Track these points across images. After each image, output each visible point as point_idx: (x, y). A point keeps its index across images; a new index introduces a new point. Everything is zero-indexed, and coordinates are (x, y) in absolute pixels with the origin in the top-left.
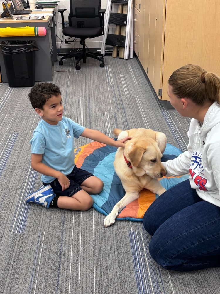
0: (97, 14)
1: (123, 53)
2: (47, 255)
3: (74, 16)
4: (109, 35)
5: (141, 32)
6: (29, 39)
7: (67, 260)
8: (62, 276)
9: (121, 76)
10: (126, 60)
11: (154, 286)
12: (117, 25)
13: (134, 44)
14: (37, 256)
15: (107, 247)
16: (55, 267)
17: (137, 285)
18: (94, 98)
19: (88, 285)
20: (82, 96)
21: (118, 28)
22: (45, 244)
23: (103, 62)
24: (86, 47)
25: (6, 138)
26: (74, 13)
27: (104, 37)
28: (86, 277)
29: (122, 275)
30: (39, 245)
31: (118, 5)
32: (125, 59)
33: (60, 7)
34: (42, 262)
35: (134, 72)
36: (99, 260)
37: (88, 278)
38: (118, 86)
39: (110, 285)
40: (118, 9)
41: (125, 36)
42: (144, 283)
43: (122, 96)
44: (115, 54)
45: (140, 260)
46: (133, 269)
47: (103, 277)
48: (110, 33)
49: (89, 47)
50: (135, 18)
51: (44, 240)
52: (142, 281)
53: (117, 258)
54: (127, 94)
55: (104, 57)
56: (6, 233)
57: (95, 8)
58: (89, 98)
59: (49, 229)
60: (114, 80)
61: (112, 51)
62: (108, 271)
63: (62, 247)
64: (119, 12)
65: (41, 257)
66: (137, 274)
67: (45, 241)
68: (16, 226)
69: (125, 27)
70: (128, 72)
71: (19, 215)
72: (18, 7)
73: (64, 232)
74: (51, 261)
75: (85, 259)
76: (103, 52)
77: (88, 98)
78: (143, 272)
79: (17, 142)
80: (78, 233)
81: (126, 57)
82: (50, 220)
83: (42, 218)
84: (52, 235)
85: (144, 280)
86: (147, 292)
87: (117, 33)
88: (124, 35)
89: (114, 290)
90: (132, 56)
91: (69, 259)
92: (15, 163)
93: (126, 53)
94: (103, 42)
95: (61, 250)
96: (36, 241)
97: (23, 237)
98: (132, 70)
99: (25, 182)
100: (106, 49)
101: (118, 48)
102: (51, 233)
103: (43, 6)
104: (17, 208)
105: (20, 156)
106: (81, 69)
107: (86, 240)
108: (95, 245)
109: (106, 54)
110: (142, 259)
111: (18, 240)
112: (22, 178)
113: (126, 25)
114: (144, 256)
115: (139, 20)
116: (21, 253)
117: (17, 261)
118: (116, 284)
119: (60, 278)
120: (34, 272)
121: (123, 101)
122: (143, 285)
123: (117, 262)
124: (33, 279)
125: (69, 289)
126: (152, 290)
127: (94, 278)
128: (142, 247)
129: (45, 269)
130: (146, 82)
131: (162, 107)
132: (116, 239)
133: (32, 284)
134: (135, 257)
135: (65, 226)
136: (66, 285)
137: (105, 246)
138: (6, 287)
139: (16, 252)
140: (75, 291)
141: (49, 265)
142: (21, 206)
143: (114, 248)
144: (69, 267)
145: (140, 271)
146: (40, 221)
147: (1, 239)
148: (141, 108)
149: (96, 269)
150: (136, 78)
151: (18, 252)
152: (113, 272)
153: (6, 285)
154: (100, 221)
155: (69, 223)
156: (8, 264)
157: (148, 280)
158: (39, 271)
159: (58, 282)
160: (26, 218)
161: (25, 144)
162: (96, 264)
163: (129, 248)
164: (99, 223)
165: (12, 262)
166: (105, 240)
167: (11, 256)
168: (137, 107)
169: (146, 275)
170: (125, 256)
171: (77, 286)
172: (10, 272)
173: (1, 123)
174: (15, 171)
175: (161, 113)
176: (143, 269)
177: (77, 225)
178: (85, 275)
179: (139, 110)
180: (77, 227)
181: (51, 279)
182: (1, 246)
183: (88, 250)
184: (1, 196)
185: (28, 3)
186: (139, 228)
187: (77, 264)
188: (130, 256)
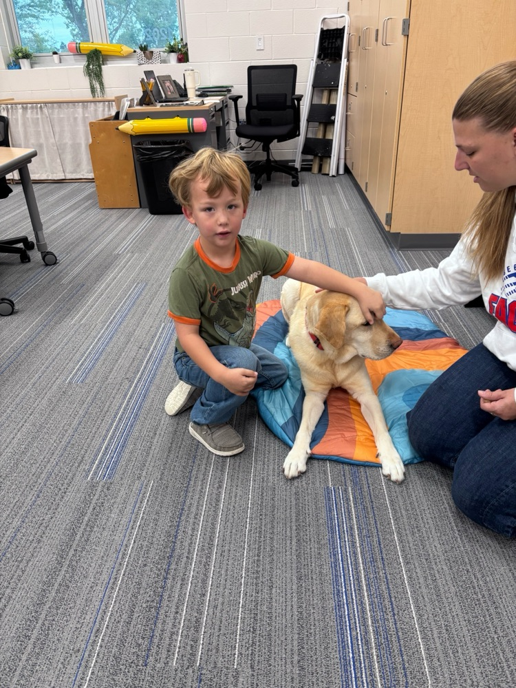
0: (289, 103)
1: (328, 165)
2: (147, 539)
3: (254, 108)
4: (307, 140)
5: (357, 134)
7: (186, 554)
8: (170, 597)
9: (324, 198)
10: (333, 176)
11: (378, 646)
12: (320, 123)
13: (345, 151)
14: (126, 539)
15: (275, 524)
16: (159, 570)
17: (336, 639)
18: (279, 231)
19: (223, 628)
20: (259, 227)
21: (322, 128)
22: (148, 509)
23: (297, 178)
24: (271, 158)
25: (126, 291)
26: (254, 103)
27: (300, 140)
28: (223, 603)
29: (304, 606)
30: (136, 510)
31: (322, 91)
32: (330, 175)
33: (234, 92)
34: (132, 556)
35: (344, 193)
36: (256, 558)
37: (226, 608)
38: (317, 212)
39: (273, 634)
40: (322, 98)
41: (332, 140)
42: (354, 633)
43: (323, 227)
44: (315, 169)
45: (345, 563)
46: (329, 589)
47: (259, 608)
48: (310, 136)
49: (277, 158)
50: (349, 110)
51: (148, 500)
52: (350, 625)
53: (295, 557)
54: (331, 224)
55: (299, 173)
56: (77, 478)
57: (286, 95)
58: (270, 231)
59: (163, 473)
60: (312, 205)
61: (311, 165)
62: (274, 590)
63: (183, 518)
64: (324, 102)
65: (135, 542)
66: (339, 606)
67: (149, 503)
68: (100, 463)
69: (332, 127)
70: (334, 193)
71: (112, 438)
72: (169, 93)
73: (192, 483)
74: (151, 555)
75: (226, 554)
76: (298, 165)
77: (268, 231)
78: (352, 599)
79: (141, 298)
80: (220, 487)
81: (333, 172)
82: (169, 452)
83: (153, 448)
84: (167, 487)
85: (355, 622)
86: (361, 663)
87: (320, 136)
88: (331, 138)
89: (283, 651)
90: (341, 171)
91: (192, 550)
92: (131, 334)
93: (332, 166)
94: (298, 150)
95: (178, 526)
96: (132, 500)
97: (108, 489)
98: (342, 191)
99: (138, 371)
100: (303, 161)
101: (321, 159)
102: (164, 482)
103: (209, 94)
104: (112, 424)
105: (141, 323)
106: (263, 189)
107: (232, 504)
108: (251, 518)
109: (303, 169)
110: (351, 562)
111: (96, 497)
112: (136, 363)
113: (333, 122)
114: (355, 553)
115: (354, 113)
116: (95, 529)
117: (83, 549)
118: (289, 631)
119: (165, 603)
120: (112, 581)
121: (326, 235)
122: (351, 639)
123: (294, 565)
124: (103, 603)
125: (179, 639)
126: (375, 657)
127: (240, 610)
128: (352, 528)
129: (136, 577)
130: (364, 206)
131: (390, 244)
132: (296, 504)
133: (99, 616)
134: (335, 555)
135: (195, 468)
136: (174, 626)
137: (272, 522)
138: (40, 622)
139: (87, 525)
140: (192, 646)
141: (145, 565)
142: (120, 419)
143: (291, 529)
144: (187, 573)
145: (344, 597)
146: (148, 454)
147: (65, 493)
148: (354, 246)
149: (246, 584)
150: (347, 201)
151: (90, 526)
152: (284, 595)
153: (43, 616)
154: (266, 459)
155: (204, 462)
156: (61, 556)
157: (365, 625)
158: (122, 580)
159: (158, 613)
160: (123, 446)
161: (153, 302)
162: (247, 570)
163: (324, 530)
164: (264, 464)
165: (72, 552)
166: (273, 506)
167: (74, 534)
168: (348, 244)
169: (360, 608)
170: (313, 550)
171: (197, 630)
172: (60, 579)
173: (124, 267)
174: (126, 350)
175: (389, 254)
176: (353, 590)
177: (220, 468)
178: (221, 600)
179: (351, 249)
180: (218, 471)
181: (144, 605)
182: (59, 510)
183: (234, 531)
184: (89, 398)
185: (186, 89)
186: (345, 482)
187: (207, 564)
188: (325, 552)
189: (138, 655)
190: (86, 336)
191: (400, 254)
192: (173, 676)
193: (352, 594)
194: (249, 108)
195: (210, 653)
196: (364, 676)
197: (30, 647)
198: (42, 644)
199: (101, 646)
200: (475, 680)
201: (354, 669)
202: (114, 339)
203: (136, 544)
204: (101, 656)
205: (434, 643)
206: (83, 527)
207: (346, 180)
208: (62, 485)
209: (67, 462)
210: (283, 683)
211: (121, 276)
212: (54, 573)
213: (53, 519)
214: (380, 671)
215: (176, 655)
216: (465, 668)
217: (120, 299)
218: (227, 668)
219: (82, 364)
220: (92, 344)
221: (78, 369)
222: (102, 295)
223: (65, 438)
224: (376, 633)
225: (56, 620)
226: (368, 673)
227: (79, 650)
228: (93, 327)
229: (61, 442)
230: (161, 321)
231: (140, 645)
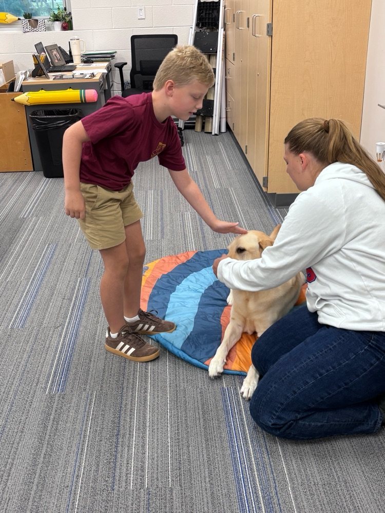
1: (210, 125)
2: (99, 426)
3: (139, 72)
5: (237, 94)
6: (72, 108)
7: (128, 433)
8: (121, 456)
9: (208, 158)
10: (216, 135)
11: (258, 470)
13: (226, 112)
14: (84, 427)
15: (188, 412)
16: (111, 442)
17: (232, 469)
18: (169, 191)
19: (159, 469)
20: (151, 189)
22: (95, 409)
25: (40, 252)
26: (138, 68)
28: (157, 457)
29: (211, 455)
30: (87, 410)
32: (213, 134)
33: (118, 60)
34: (91, 436)
35: (227, 152)
36: (177, 431)
37: (160, 459)
38: (203, 173)
39: (192, 470)
41: (214, 101)
42: (244, 466)
43: (209, 187)
44: (198, 127)
45: (237, 430)
46: (226, 444)
47: (181, 457)
50: (227, 74)
51: (94, 403)
52: (240, 462)
53: (203, 429)
54: (216, 185)
55: (183, 132)
56: (38, 392)
58: (162, 192)
59: (102, 386)
60: (197, 165)
61: (194, 123)
62: (190, 448)
63: (122, 412)
65: (90, 428)
66: (234, 453)
67: (96, 405)
68: (53, 382)
70: (218, 152)
71: (57, 366)
72: (57, 61)
73: (125, 390)
74: (104, 434)
75: (156, 430)
76: (181, 125)
77: (159, 191)
78: (242, 449)
79: (55, 257)
80: (146, 392)
81: (215, 130)
82: (104, 372)
83: (91, 370)
84: (107, 395)
85: (244, 460)
86: (248, 479)
88: (212, 99)
89: (199, 477)
90: (223, 129)
91: (132, 430)
92: (53, 289)
93: (214, 125)
95: (120, 417)
96: (83, 404)
97: (63, 398)
98: (224, 150)
99: (67, 317)
101: (204, 118)
102: (104, 392)
103: (93, 59)
104: (55, 356)
105: (60, 278)
107: (156, 402)
108: (170, 409)
109: (186, 128)
110: (241, 430)
111: (56, 404)
112: (63, 311)
114: (243, 425)
115: (233, 77)
116: (60, 423)
117: (55, 434)
118: (202, 467)
119: (119, 459)
120: (80, 450)
121: (212, 194)
122: (242, 468)
123: (203, 434)
124: (77, 462)
125: (132, 476)
126: (256, 476)
127: (170, 459)
128: (240, 411)
129: (96, 447)
130: (245, 166)
131: (268, 202)
132: (201, 399)
133: (77, 469)
134: (229, 427)
135: (125, 381)
136: (127, 470)
137: (185, 410)
138: (38, 474)
139: (54, 421)
140: (141, 479)
141: (101, 441)
142: (60, 352)
143: (199, 414)
144: (131, 443)
145: (237, 448)
146: (88, 374)
147: (31, 403)
148: (237, 204)
149: (172, 446)
150: (230, 160)
151: (56, 421)
152: (197, 449)
153: (38, 471)
154: (177, 373)
155: (132, 377)
156: (41, 440)
157: (250, 461)
158: (87, 449)
159: (115, 465)
160: (68, 371)
161: (66, 260)
162: (171, 438)
163: (222, 413)
164: (176, 376)
165: (47, 437)
166: (185, 401)
167: (45, 427)
168: (232, 204)
169: (246, 453)
170: (214, 425)
171: (143, 471)
172: (44, 451)
173: (33, 230)
174: (52, 301)
175: (267, 211)
176: (242, 444)
177: (144, 380)
178: (156, 455)
179: (234, 207)
180: (143, 382)
181: (105, 461)
182: (30, 413)
183: (159, 417)
184: (31, 338)
185: (71, 56)
186: (235, 383)
187: (143, 438)
188: (223, 425)
189: (107, 486)
190: (15, 292)
191: (277, 212)
192: (132, 494)
193: (241, 446)
194: (133, 72)
195: (153, 481)
196: (250, 484)
197: (35, 488)
198: (42, 485)
199: (82, 483)
200: (316, 482)
201: (244, 482)
202: (40, 293)
203: (92, 429)
204: (83, 488)
205: (293, 466)
206: (51, 422)
207: (227, 138)
208: (28, 398)
209: (27, 383)
210: (201, 492)
211: (32, 239)
212: (38, 449)
213: (28, 419)
214: (259, 482)
215: (132, 484)
216: (311, 477)
217: (37, 258)
218: (165, 488)
219: (18, 313)
220: (22, 297)
221: (16, 318)
222: (19, 255)
223: (20, 367)
224: (257, 464)
225: (48, 472)
226: (252, 484)
227: (68, 486)
228: (18, 283)
229: (18, 370)
230: (77, 276)
231: (107, 481)
